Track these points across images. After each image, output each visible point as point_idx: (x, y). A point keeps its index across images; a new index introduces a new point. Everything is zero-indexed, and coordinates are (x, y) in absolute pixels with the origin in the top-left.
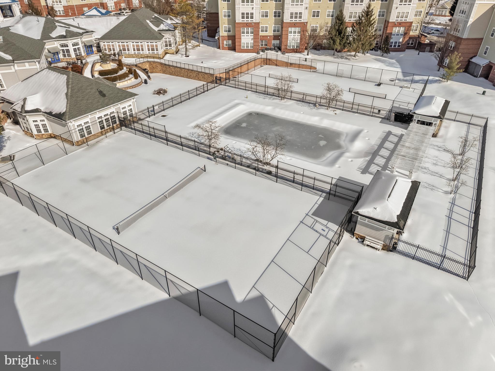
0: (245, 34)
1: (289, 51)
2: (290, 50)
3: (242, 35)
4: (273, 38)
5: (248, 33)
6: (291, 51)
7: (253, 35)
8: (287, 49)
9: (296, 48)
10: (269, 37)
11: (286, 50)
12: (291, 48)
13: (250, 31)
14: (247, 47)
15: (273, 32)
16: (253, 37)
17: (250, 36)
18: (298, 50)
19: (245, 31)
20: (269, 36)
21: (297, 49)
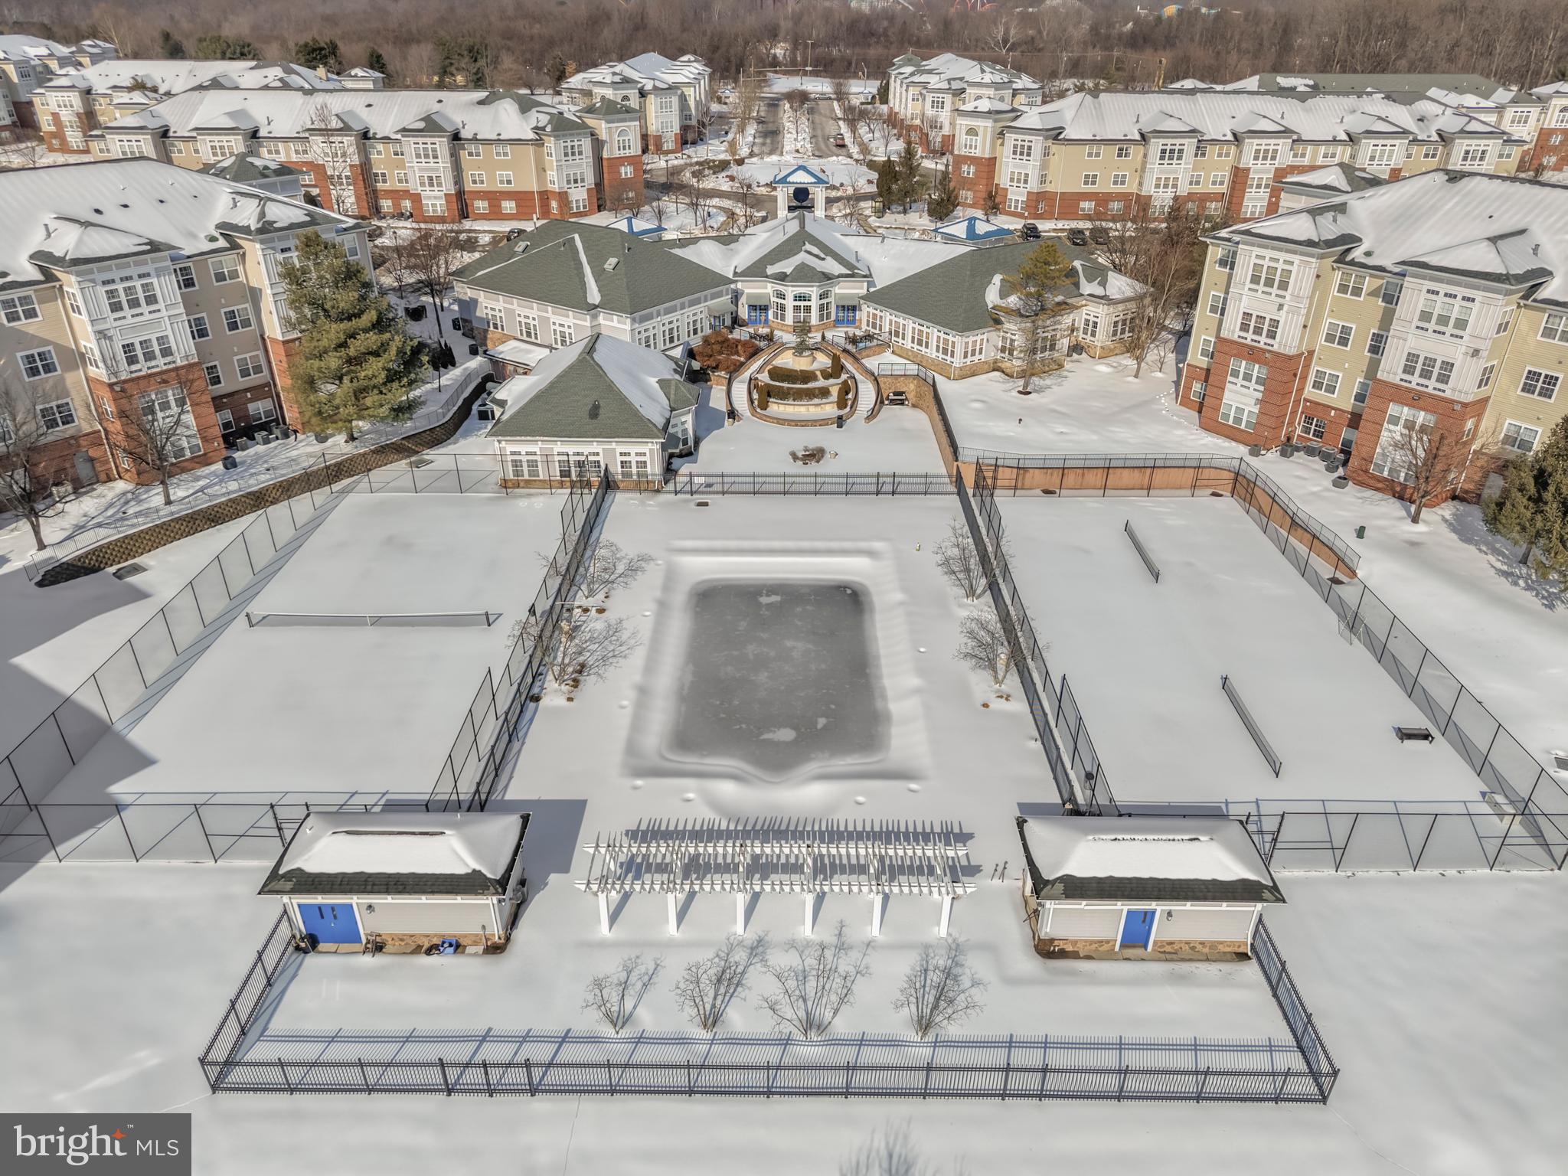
0: (1240, 381)
1: (1371, 482)
2: (1379, 481)
3: (1230, 378)
4: (1350, 420)
5: (1247, 377)
6: (1380, 485)
7: (1262, 388)
8: (1366, 471)
9: (1402, 479)
10: (1333, 412)
11: (1363, 477)
12: (1386, 474)
13: (1255, 374)
14: (1238, 420)
15: (1352, 401)
16: (1260, 395)
17: (1252, 389)
18: (1409, 491)
19: (1242, 370)
20: (1335, 409)
21: (1404, 487)
